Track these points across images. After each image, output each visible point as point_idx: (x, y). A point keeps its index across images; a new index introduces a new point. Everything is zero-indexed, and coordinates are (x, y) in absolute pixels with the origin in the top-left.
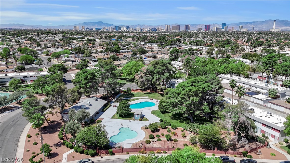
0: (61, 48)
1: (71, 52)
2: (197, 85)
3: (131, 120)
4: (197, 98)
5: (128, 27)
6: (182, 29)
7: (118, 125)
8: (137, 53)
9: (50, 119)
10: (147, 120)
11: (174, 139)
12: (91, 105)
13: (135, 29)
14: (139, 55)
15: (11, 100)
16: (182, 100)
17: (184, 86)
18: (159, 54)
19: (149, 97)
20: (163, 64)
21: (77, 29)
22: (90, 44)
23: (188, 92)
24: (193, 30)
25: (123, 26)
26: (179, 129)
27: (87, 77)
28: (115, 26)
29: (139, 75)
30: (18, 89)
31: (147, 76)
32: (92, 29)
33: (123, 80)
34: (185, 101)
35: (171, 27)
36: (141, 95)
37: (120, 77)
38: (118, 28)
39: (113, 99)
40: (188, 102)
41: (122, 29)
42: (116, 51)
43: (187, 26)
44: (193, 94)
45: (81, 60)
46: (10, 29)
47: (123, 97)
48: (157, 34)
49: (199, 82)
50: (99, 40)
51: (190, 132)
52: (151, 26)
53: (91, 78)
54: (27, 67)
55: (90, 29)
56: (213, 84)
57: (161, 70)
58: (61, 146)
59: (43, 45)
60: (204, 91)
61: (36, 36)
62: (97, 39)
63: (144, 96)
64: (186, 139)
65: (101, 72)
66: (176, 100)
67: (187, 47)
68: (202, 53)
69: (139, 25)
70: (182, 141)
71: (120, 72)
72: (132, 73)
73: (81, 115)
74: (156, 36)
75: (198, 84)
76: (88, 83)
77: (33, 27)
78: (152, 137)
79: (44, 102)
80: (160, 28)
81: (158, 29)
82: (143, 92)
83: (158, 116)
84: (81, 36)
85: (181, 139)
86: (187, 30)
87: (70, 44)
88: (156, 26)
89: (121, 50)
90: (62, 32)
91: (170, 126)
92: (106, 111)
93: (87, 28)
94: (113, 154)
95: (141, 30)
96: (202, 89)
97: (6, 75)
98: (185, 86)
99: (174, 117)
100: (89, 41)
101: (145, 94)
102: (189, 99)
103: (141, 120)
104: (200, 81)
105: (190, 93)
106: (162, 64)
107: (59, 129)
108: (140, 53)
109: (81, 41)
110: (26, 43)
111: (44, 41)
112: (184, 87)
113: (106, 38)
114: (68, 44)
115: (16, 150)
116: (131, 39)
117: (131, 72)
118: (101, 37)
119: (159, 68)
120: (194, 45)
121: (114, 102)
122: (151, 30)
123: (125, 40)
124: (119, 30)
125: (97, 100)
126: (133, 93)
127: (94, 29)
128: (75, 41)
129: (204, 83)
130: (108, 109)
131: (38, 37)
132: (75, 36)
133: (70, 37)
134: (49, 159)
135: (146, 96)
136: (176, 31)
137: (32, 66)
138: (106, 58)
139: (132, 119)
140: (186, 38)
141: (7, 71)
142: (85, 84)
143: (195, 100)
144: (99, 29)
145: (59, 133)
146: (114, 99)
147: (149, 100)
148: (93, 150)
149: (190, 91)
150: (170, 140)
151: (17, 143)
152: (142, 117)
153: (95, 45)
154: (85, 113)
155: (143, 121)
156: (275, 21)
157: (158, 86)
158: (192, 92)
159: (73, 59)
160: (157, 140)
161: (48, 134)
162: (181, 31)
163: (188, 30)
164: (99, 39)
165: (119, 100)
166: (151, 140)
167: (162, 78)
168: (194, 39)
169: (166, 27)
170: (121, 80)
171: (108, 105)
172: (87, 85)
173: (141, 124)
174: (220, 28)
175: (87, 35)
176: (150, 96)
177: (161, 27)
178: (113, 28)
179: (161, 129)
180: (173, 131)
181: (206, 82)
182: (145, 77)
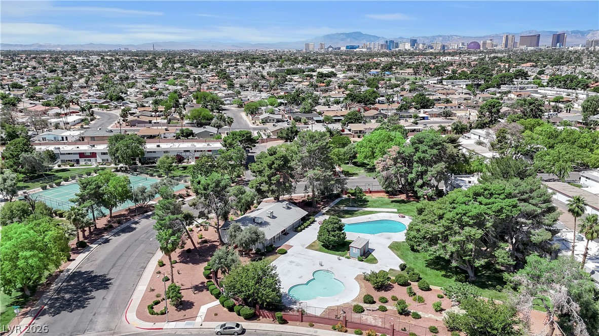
0: (268, 91)
1: (282, 101)
2: (484, 201)
3: (341, 258)
4: (480, 231)
5: (414, 42)
6: (546, 44)
7: (314, 265)
8: (409, 106)
9: (202, 235)
10: (374, 261)
11: (414, 313)
12: (274, 217)
13: (429, 46)
14: (412, 110)
15: (151, 194)
16: (445, 231)
17: (454, 200)
18: (462, 107)
19: (398, 210)
20: (434, 144)
21: (311, 48)
22: (322, 84)
23: (460, 215)
24: (574, 45)
25: (404, 40)
26: (435, 290)
27: (273, 163)
28: (387, 41)
29: (384, 161)
30: (171, 173)
31: (399, 165)
32: (340, 48)
33: (359, 166)
34: (451, 235)
35: (518, 40)
36: (383, 205)
37: (354, 160)
38: (393, 45)
39: (323, 208)
40: (457, 238)
41: (401, 47)
42: (367, 101)
43: (559, 35)
44: (472, 222)
45: (294, 119)
46: (196, 51)
47: (344, 206)
48: (476, 58)
49: (491, 194)
50: (344, 75)
51: (457, 303)
52: (467, 37)
53: (279, 165)
54: (196, 130)
55: (336, 49)
56: (531, 201)
57: (427, 155)
58: (202, 291)
59: (238, 86)
60: (499, 216)
61: (233, 66)
62: (340, 73)
63: (389, 206)
64: (442, 316)
65: (301, 155)
66: (435, 229)
67: (539, 91)
68: (571, 109)
69: (441, 36)
70: (429, 319)
71: (353, 150)
72: (375, 154)
73: (247, 237)
74: (472, 63)
75: (488, 201)
76: (274, 174)
77: (233, 46)
78: (369, 300)
79: (190, 206)
80: (488, 42)
81: (484, 44)
82: (390, 198)
83: (401, 256)
84: (312, 65)
85: (430, 315)
86: (558, 44)
87: (286, 83)
88: (480, 37)
89: (378, 98)
90: (280, 58)
91: (417, 281)
92: (303, 231)
93: (330, 47)
94: (284, 321)
95: (443, 47)
96: (494, 212)
97: (158, 146)
98: (456, 202)
99: (434, 262)
100: (321, 77)
101: (393, 202)
102: (461, 231)
103: (362, 261)
104: (497, 193)
105: (466, 218)
106: (432, 143)
107: (209, 258)
108: (416, 105)
109: (308, 76)
110: (212, 81)
111: (242, 77)
112: (454, 203)
113: (359, 68)
114: (282, 83)
115: (135, 285)
116: (411, 70)
117: (373, 153)
118: (349, 67)
119: (423, 152)
120: (559, 87)
121: (324, 214)
122: (466, 48)
123: (398, 72)
124: (394, 50)
125: (289, 208)
126: (369, 199)
127: (343, 49)
128: (296, 77)
129: (504, 199)
130: (307, 227)
131: (235, 68)
132: (299, 66)
133: (292, 67)
134: (177, 312)
135: (394, 207)
136: (530, 48)
137: (205, 130)
138: (342, 116)
139: (346, 254)
140: (549, 66)
141: (165, 137)
142: (269, 177)
143: (474, 235)
144: (353, 47)
145: (207, 265)
146: (326, 208)
147: (395, 217)
148: (249, 308)
149: (465, 214)
150: (404, 312)
151: (141, 273)
152: (366, 254)
153: (331, 87)
154: (255, 233)
155: (365, 262)
157: (420, 189)
158: (469, 216)
159: (280, 117)
160: (378, 307)
161: (191, 264)
162: (543, 48)
163: (560, 46)
164: (344, 73)
165: (335, 211)
166: (365, 306)
167: (428, 173)
168: (565, 70)
169: (504, 39)
170: (356, 166)
171: (308, 220)
172: (272, 178)
173: (359, 268)
175: (324, 62)
176: (402, 208)
177: (491, 40)
178: (382, 45)
179: (396, 285)
180: (420, 293)
181: (509, 196)
182: (395, 168)
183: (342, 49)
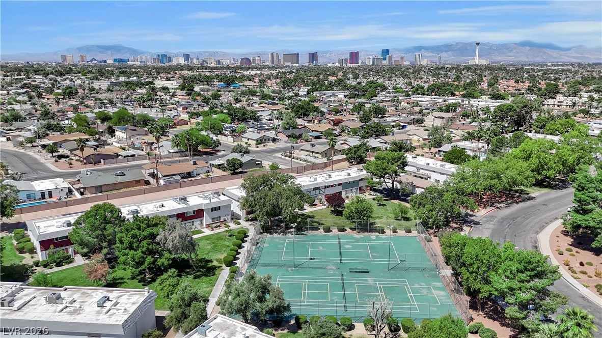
5: (187, 57)
6: (304, 61)
13: (203, 62)
21: (69, 60)
25: (177, 56)
28: (159, 55)
32: (105, 61)
35: (282, 58)
38: (166, 59)
41: (174, 62)
43: (313, 54)
52: (238, 54)
55: (101, 62)
80: (257, 58)
81: (254, 60)
86: (314, 62)
88: (250, 54)
93: (94, 59)
95: (219, 62)
118: (185, 80)
120: (427, 95)
122: (238, 63)
124: (168, 64)
127: (110, 61)
144: (122, 61)
156: (478, 44)
162: (302, 65)
163: (316, 64)
169: (270, 56)
174: (379, 59)
177: (259, 57)
178: (154, 59)
183: (108, 62)
